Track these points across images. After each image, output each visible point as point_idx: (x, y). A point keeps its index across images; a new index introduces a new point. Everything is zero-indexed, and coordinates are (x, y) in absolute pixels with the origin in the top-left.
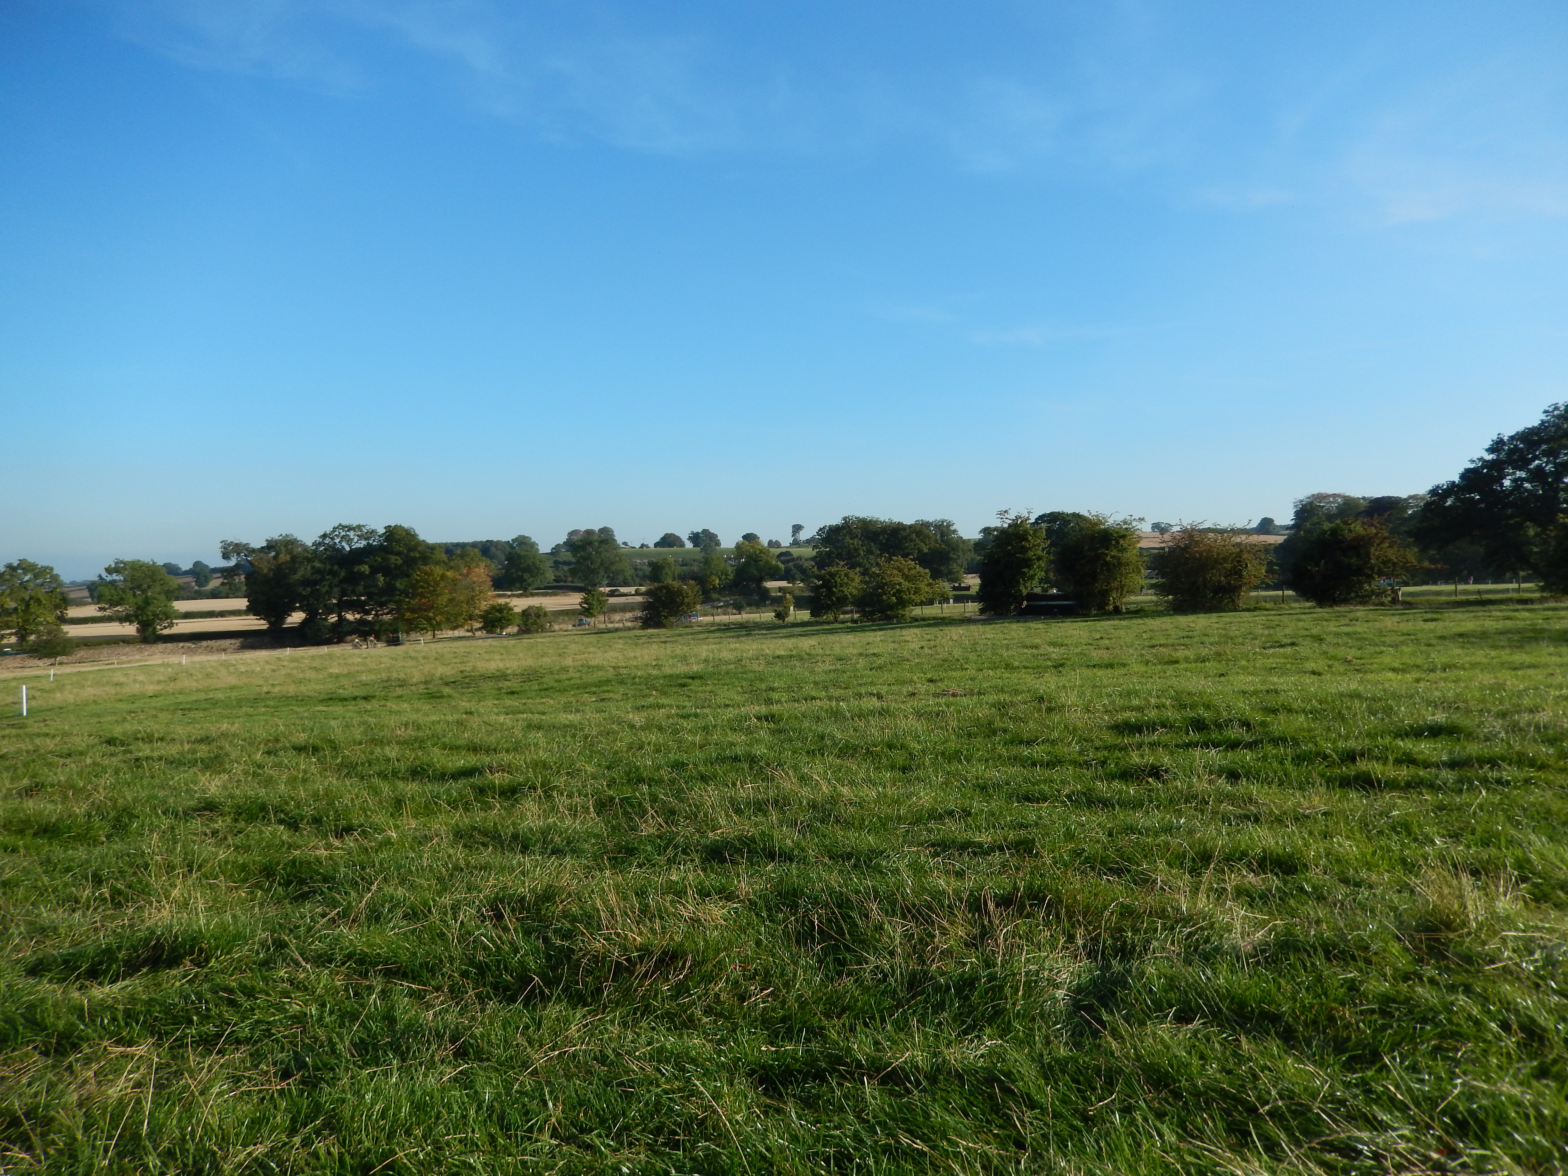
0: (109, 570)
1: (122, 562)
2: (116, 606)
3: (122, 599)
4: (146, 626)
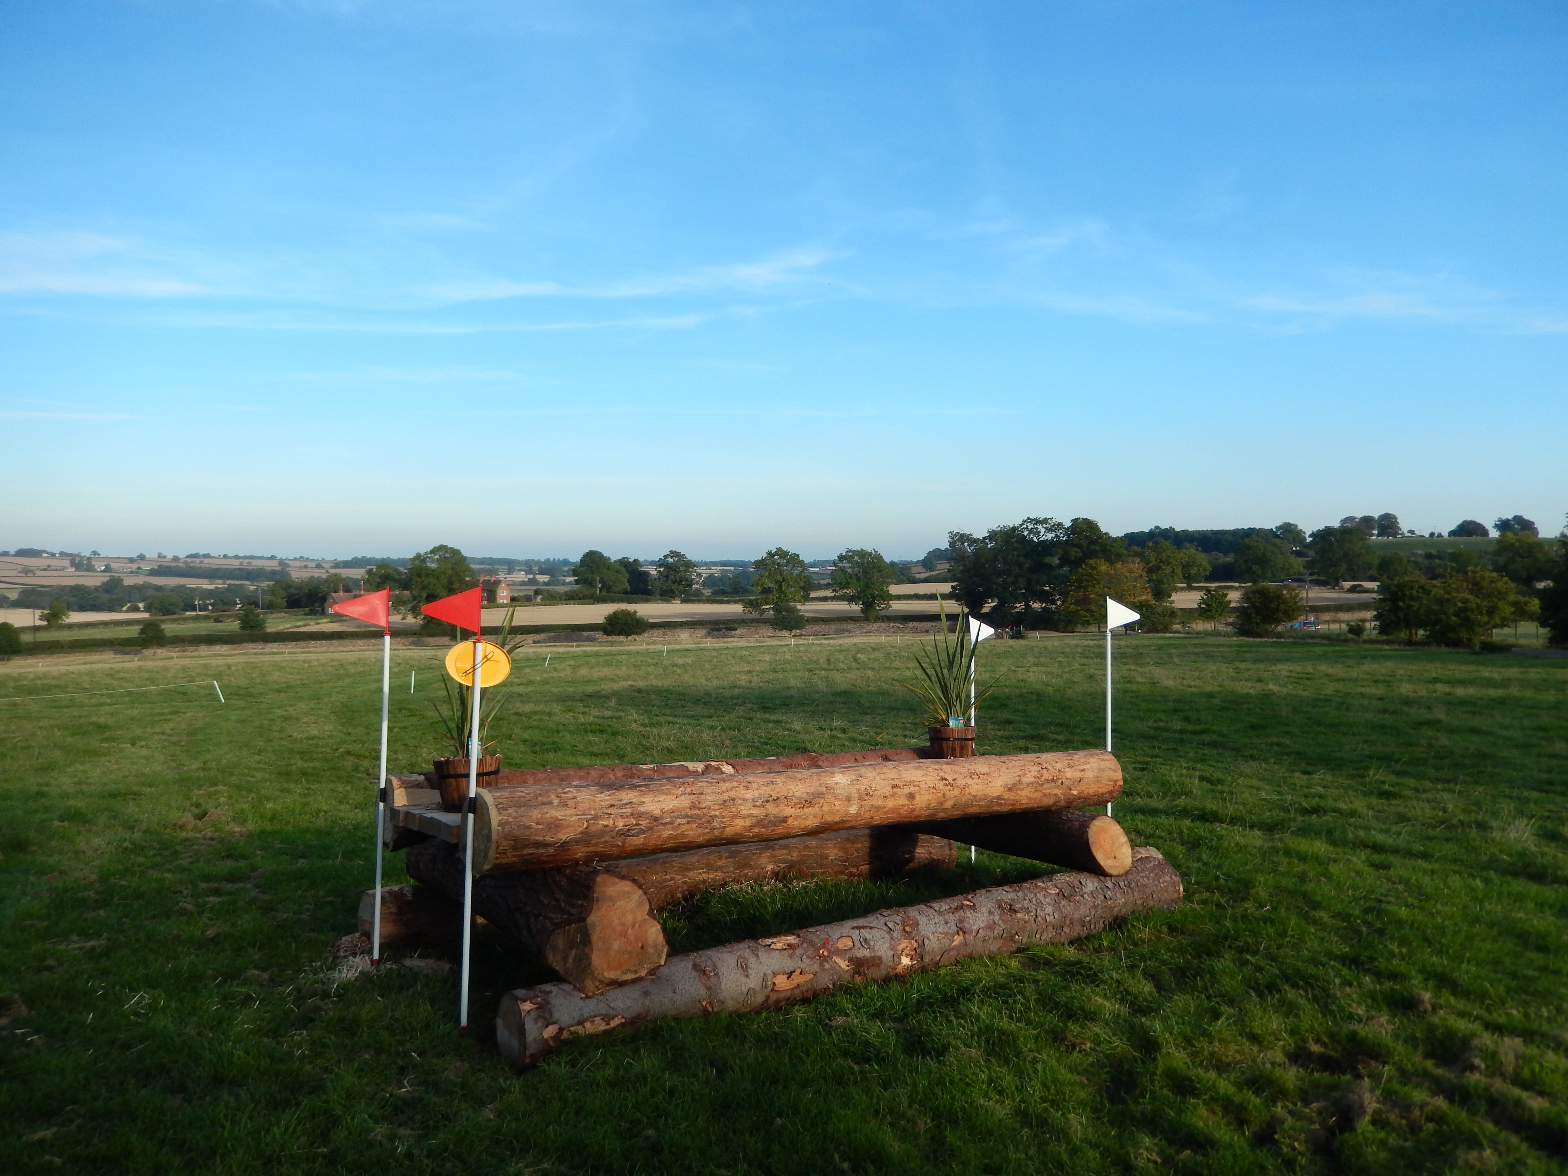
0: (841, 558)
1: (851, 551)
2: (844, 588)
3: (848, 583)
4: (868, 606)
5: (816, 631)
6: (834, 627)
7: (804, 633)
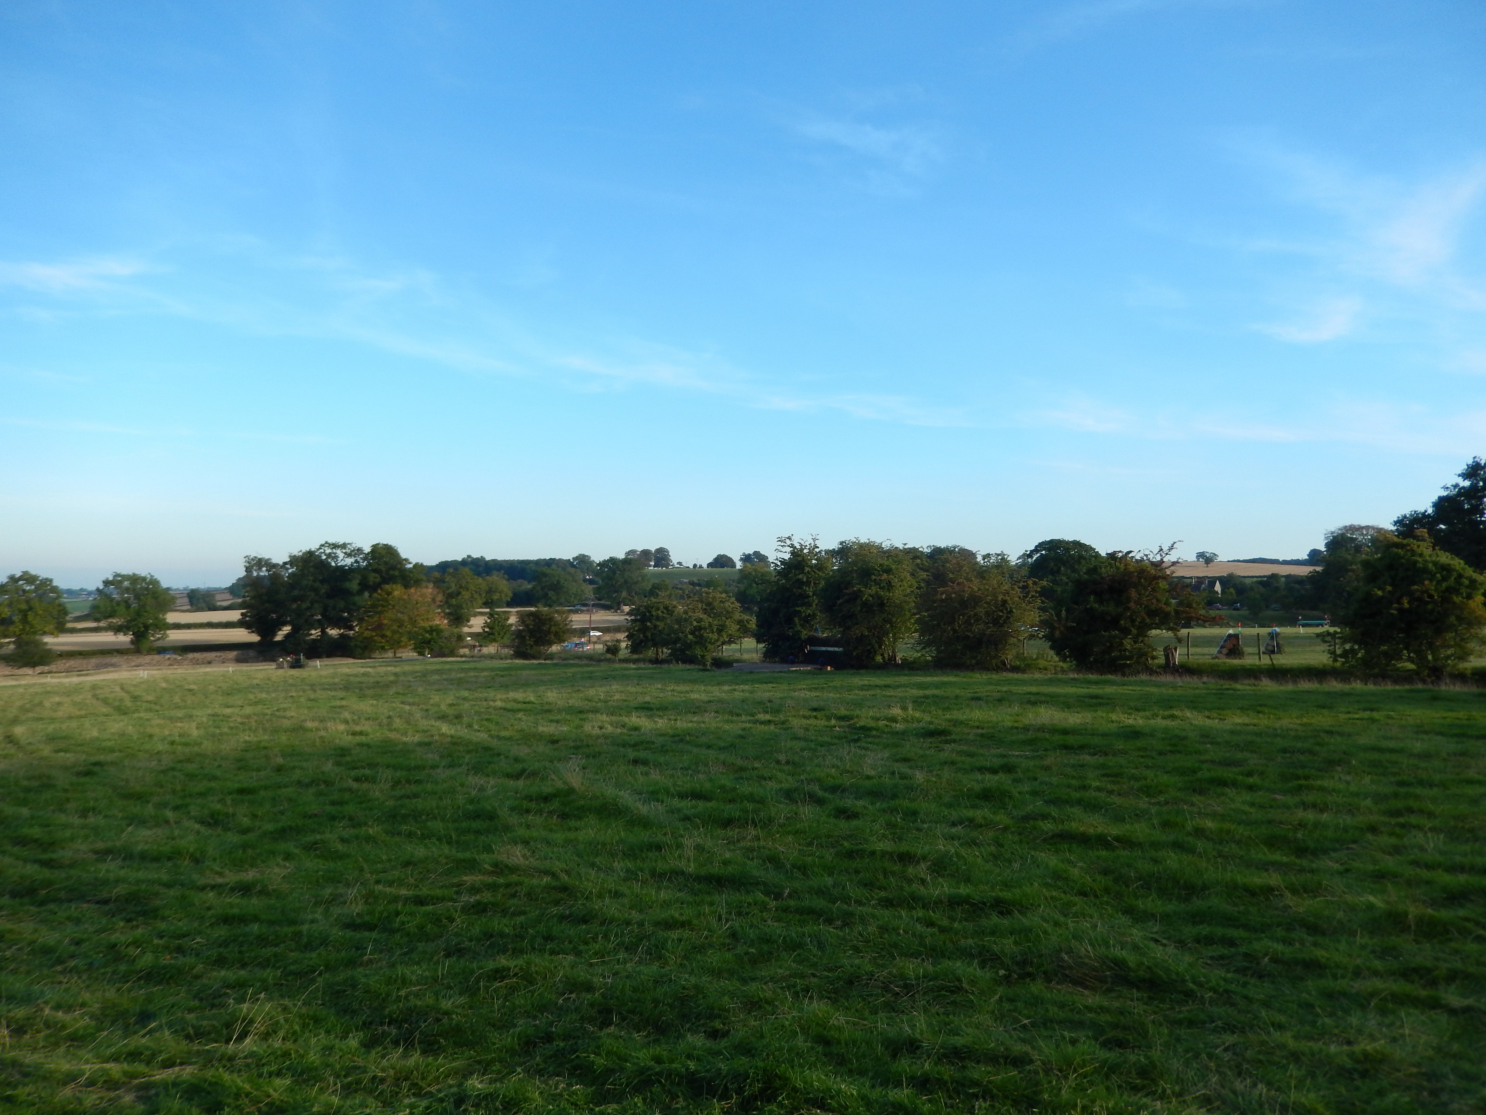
1: (119, 575)
2: (109, 618)
3: (115, 611)
4: (140, 636)
5: (70, 667)
6: (94, 661)
7: (54, 670)
